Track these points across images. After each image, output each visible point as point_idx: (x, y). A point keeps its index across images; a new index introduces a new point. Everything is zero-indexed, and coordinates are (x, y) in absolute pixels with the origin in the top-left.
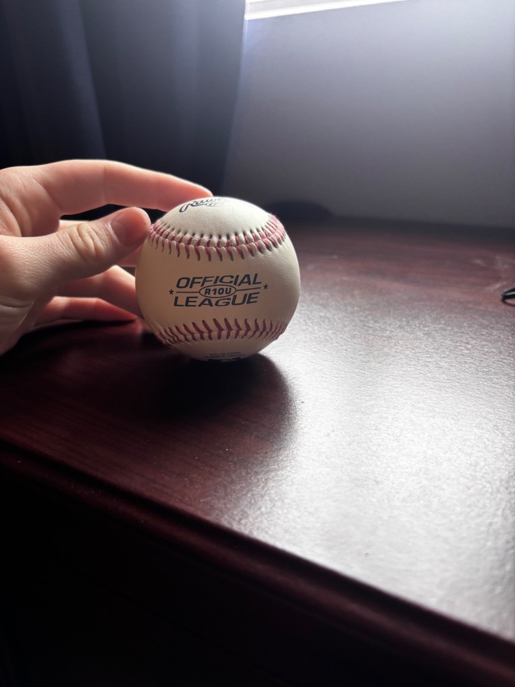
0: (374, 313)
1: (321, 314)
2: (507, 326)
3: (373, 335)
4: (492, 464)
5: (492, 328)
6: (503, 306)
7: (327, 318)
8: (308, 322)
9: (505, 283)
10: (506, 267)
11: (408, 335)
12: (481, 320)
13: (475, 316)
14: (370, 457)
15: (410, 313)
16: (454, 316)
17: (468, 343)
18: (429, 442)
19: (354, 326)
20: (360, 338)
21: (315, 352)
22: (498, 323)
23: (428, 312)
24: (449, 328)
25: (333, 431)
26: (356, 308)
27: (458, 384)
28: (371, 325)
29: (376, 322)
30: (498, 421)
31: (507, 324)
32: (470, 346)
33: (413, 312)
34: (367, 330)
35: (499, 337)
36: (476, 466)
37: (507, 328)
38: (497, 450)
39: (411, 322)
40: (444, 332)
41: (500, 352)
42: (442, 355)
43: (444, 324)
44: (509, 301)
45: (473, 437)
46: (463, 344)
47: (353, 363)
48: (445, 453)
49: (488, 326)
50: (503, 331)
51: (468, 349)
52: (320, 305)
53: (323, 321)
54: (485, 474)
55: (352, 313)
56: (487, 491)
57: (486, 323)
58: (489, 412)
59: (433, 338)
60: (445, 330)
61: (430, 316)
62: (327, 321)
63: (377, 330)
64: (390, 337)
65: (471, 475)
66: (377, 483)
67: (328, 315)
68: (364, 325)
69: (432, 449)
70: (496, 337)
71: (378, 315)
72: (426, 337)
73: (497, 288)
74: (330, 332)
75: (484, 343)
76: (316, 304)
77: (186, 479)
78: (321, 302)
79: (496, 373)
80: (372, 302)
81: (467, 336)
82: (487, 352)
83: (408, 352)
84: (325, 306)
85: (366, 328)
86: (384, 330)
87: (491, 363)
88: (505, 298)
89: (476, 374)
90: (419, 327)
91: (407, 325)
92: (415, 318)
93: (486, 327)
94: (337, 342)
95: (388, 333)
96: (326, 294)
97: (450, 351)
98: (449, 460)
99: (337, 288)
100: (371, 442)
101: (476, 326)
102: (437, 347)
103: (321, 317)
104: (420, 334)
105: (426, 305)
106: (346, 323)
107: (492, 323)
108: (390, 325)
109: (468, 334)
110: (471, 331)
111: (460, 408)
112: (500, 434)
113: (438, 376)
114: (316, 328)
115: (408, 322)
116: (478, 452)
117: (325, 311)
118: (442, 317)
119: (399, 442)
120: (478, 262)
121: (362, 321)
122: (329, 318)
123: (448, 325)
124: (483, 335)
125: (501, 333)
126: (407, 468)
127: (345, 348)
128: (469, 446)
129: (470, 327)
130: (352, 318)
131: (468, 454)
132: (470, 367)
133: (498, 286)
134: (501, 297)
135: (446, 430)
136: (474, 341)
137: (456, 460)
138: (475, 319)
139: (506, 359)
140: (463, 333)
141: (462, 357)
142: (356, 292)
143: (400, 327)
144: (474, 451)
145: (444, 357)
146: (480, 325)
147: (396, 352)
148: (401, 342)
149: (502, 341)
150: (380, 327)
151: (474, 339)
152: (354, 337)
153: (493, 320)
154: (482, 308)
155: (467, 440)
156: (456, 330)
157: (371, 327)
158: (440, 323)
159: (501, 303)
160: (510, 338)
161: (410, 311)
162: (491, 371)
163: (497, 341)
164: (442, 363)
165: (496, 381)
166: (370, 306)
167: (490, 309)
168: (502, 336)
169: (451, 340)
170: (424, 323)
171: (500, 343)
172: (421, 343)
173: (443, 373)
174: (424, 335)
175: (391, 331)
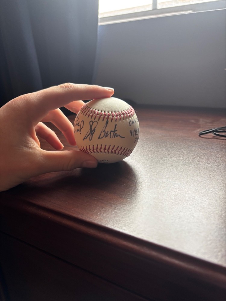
0: (147, 142)
2: (199, 145)
3: (145, 150)
5: (193, 146)
6: (199, 138)
9: (201, 129)
10: (203, 123)
11: (159, 150)
12: (189, 143)
13: (187, 142)
15: (161, 141)
16: (179, 142)
17: (182, 152)
22: (195, 144)
27: (175, 167)
28: (145, 146)
29: (147, 145)
31: (199, 144)
32: (183, 153)
33: (163, 141)
34: (143, 148)
35: (195, 150)
40: (173, 148)
41: (194, 155)
42: (171, 157)
43: (174, 145)
44: (202, 136)
47: (136, 160)
49: (191, 145)
50: (197, 147)
51: (181, 154)
54: (180, 198)
57: (191, 144)
58: (185, 177)
60: (174, 147)
61: (169, 142)
63: (147, 148)
64: (152, 151)
68: (142, 146)
70: (194, 150)
71: (149, 142)
72: (166, 150)
75: (188, 152)
79: (191, 163)
80: (147, 137)
82: (189, 155)
83: (158, 156)
87: (190, 159)
89: (183, 163)
90: (164, 146)
91: (159, 146)
92: (163, 143)
93: (190, 146)
95: (151, 149)
97: (174, 155)
102: (169, 154)
104: (164, 149)
105: (168, 138)
108: (153, 146)
109: (183, 149)
110: (184, 148)
111: (174, 176)
113: (168, 164)
115: (160, 145)
116: (179, 191)
118: (174, 143)
120: (193, 121)
121: (142, 145)
123: (176, 146)
124: (189, 149)
129: (184, 146)
131: (175, 191)
132: (181, 161)
133: (198, 130)
134: (199, 135)
136: (185, 151)
138: (187, 143)
140: (181, 148)
141: (179, 157)
143: (156, 147)
144: (177, 190)
145: (172, 157)
148: (155, 152)
149: (196, 151)
151: (185, 150)
153: (194, 143)
154: (190, 139)
156: (178, 147)
158: (172, 145)
159: (198, 137)
160: (199, 150)
162: (189, 162)
163: (194, 151)
164: (170, 160)
165: (191, 165)
166: (146, 139)
167: (194, 139)
168: (196, 149)
169: (176, 151)
170: (166, 145)
171: (195, 152)
172: (163, 152)
173: (170, 163)
174: (165, 149)
175: (153, 148)
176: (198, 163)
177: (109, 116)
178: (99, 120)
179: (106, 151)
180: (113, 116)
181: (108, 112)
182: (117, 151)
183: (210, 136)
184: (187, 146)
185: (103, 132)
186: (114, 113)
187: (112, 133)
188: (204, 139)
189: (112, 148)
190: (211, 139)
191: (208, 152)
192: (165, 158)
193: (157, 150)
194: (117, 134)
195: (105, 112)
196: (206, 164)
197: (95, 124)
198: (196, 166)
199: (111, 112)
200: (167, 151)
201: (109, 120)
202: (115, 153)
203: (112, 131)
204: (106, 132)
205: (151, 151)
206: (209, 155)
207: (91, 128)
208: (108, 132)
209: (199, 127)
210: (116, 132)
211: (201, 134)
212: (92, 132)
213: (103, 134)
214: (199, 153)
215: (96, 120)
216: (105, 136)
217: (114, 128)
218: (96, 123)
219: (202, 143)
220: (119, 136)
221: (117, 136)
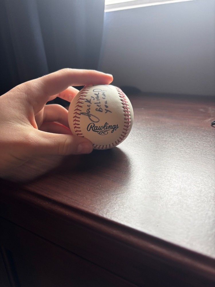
0: (159, 131)
1: (138, 132)
2: (213, 136)
3: (159, 140)
4: (207, 190)
5: (207, 136)
6: (212, 128)
7: (140, 133)
8: (132, 135)
9: (213, 118)
10: (213, 112)
11: (173, 140)
12: (203, 133)
13: (201, 132)
14: (158, 188)
15: (174, 131)
16: (192, 132)
17: (197, 143)
18: (182, 182)
19: (151, 136)
20: (154, 141)
21: (135, 147)
22: (210, 134)
23: (181, 130)
24: (190, 137)
25: (143, 178)
26: (152, 129)
27: (193, 159)
28: (158, 136)
29: (160, 135)
30: (210, 173)
31: (213, 135)
32: (198, 144)
34: (156, 138)
36: (201, 191)
37: (213, 137)
38: (209, 185)
39: (174, 134)
40: (188, 139)
41: (211, 146)
42: (187, 148)
43: (188, 135)
44: (214, 126)
45: (200, 180)
46: (195, 143)
47: (151, 151)
48: (189, 186)
50: (212, 138)
51: (197, 145)
52: (137, 128)
53: (138, 135)
54: (205, 194)
55: (150, 131)
56: (205, 201)
57: (205, 134)
58: (206, 170)
59: (183, 141)
60: (188, 138)
61: (182, 132)
62: (140, 134)
63: (160, 138)
64: (166, 141)
65: (199, 195)
66: (161, 198)
67: (140, 132)
68: (155, 136)
69: (183, 185)
70: (209, 140)
71: (161, 132)
72: (180, 140)
73: (209, 121)
74: (141, 139)
75: (204, 143)
76: (135, 128)
77: (84, 198)
78: (137, 127)
79: (209, 155)
80: (158, 127)
81: (197, 140)
82: (205, 146)
83: (173, 147)
84: (139, 129)
85: (156, 137)
86: (163, 138)
87: (207, 151)
88: (213, 124)
89: (201, 155)
90: (177, 136)
91: (172, 136)
92: (176, 133)
93: (205, 136)
94: (144, 143)
95: (165, 139)
96: (139, 124)
97: (190, 146)
98: (190, 189)
99: (144, 121)
100: (158, 182)
101: (201, 136)
102: (185, 144)
103: (137, 133)
104: (178, 139)
105: (181, 128)
106: (148, 135)
107: (207, 135)
108: (166, 136)
110: (199, 138)
111: (194, 169)
112: (211, 179)
113: (185, 156)
114: (135, 137)
115: (173, 135)
116: (202, 186)
117: (139, 131)
118: (187, 132)
119: (170, 182)
120: (202, 110)
121: (154, 134)
122: (141, 133)
123: (189, 136)
124: (203, 139)
125: (211, 139)
126: (173, 192)
127: (147, 145)
128: (198, 183)
129: (198, 136)
130: (150, 133)
131: (198, 187)
132: (199, 152)
133: (210, 120)
134: (211, 124)
135: (189, 177)
136: (200, 142)
137: (193, 189)
138: (200, 133)
139: (213, 149)
140: (195, 139)
141: (195, 148)
142: (152, 123)
143: (170, 137)
144: (200, 186)
145: (188, 149)
146: (203, 135)
147: (168, 147)
148: (170, 143)
150: (161, 137)
151: (200, 141)
152: (151, 141)
153: (208, 133)
154: (203, 129)
155: (197, 181)
156: (192, 138)
157: (158, 137)
158: (186, 135)
159: (211, 126)
161: (174, 130)
162: (207, 154)
163: (209, 142)
165: (209, 158)
166: (157, 128)
167: (207, 129)
169: (191, 141)
170: (179, 135)
171: (211, 143)
172: (178, 143)
173: (187, 155)
175: (166, 138)
193: (171, 140)
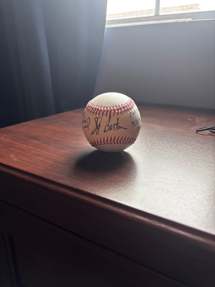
0: (149, 135)
2: (197, 140)
3: (149, 142)
5: (191, 141)
6: (196, 134)
9: (198, 127)
10: (199, 121)
13: (186, 137)
15: (162, 135)
16: (178, 137)
17: (182, 145)
22: (193, 139)
24: (176, 141)
26: (143, 133)
27: (177, 158)
28: (148, 139)
29: (150, 138)
31: (196, 140)
32: (182, 146)
33: (164, 135)
39: (162, 138)
40: (174, 142)
41: (193, 148)
42: (172, 149)
44: (198, 132)
47: (141, 150)
50: (195, 142)
51: (182, 147)
57: (189, 139)
60: (174, 141)
61: (170, 137)
63: (150, 140)
68: (146, 139)
71: (151, 136)
73: (195, 128)
75: (188, 145)
79: (190, 155)
80: (149, 131)
89: (184, 155)
93: (189, 141)
95: (154, 141)
97: (175, 148)
104: (165, 142)
105: (168, 133)
108: (155, 139)
109: (182, 143)
110: (184, 142)
115: (161, 138)
118: (174, 137)
120: (189, 119)
121: (145, 138)
124: (188, 143)
129: (184, 140)
133: (195, 127)
134: (196, 131)
140: (180, 142)
143: (158, 140)
148: (158, 144)
151: (184, 144)
152: (142, 142)
153: (192, 139)
154: (188, 135)
156: (178, 141)
158: (173, 139)
160: (197, 144)
163: (192, 145)
164: (172, 151)
165: (190, 157)
166: (148, 133)
167: (191, 135)
168: (194, 144)
169: (176, 144)
170: (167, 139)
172: (165, 145)
173: (172, 154)
174: (167, 142)
175: (155, 141)
176: (196, 155)
177: (111, 111)
178: (102, 116)
179: (112, 142)
180: (114, 110)
181: (110, 108)
182: (122, 141)
183: (206, 133)
184: (186, 140)
185: (107, 126)
186: (115, 108)
187: (115, 126)
188: (201, 135)
189: (117, 139)
190: (207, 136)
191: (205, 146)
192: (167, 150)
193: (159, 142)
194: (120, 126)
195: (107, 108)
196: (204, 156)
197: (99, 120)
198: (195, 158)
199: (113, 107)
200: (169, 144)
201: (112, 115)
202: (120, 143)
203: (115, 124)
204: (110, 126)
205: (154, 143)
206: (206, 149)
207: (97, 123)
208: (111, 125)
209: (196, 125)
210: (118, 125)
211: (198, 131)
212: (98, 127)
213: (107, 128)
214: (197, 147)
215: (100, 116)
216: (109, 129)
217: (117, 122)
218: (100, 118)
219: (199, 139)
220: (122, 128)
221: (120, 128)
